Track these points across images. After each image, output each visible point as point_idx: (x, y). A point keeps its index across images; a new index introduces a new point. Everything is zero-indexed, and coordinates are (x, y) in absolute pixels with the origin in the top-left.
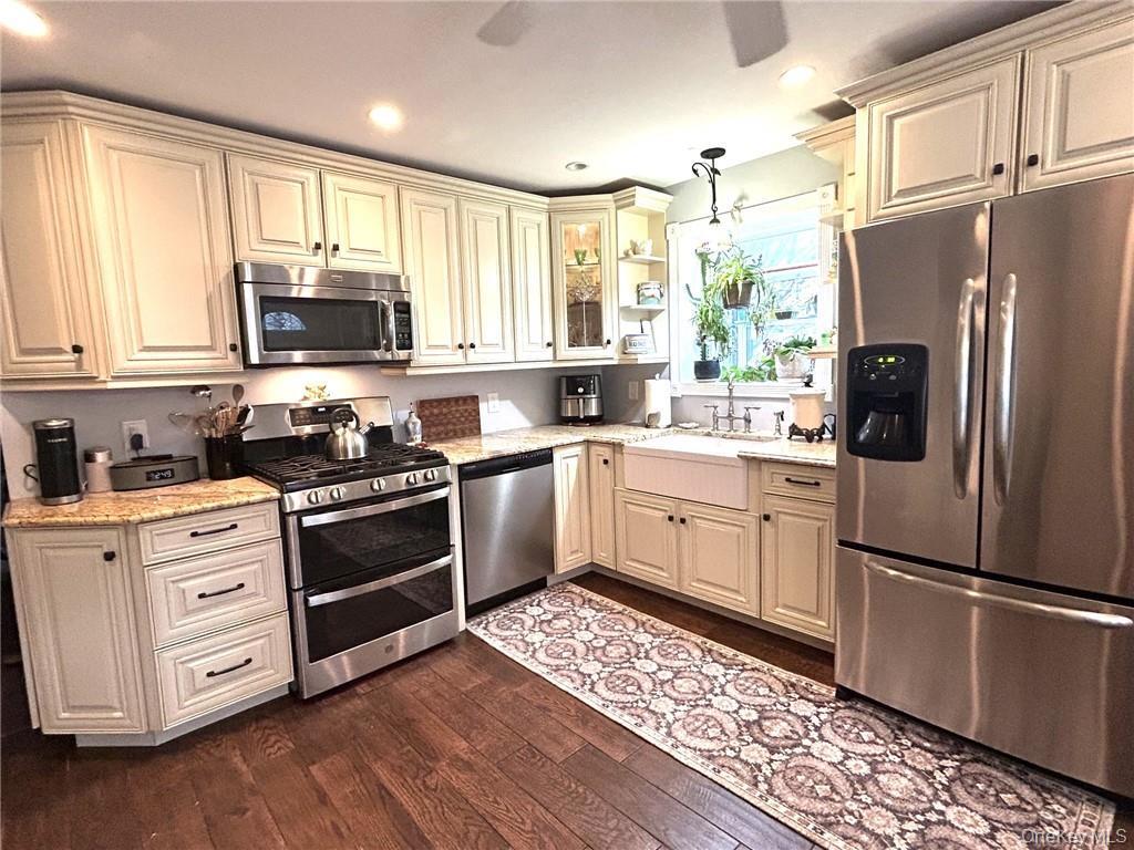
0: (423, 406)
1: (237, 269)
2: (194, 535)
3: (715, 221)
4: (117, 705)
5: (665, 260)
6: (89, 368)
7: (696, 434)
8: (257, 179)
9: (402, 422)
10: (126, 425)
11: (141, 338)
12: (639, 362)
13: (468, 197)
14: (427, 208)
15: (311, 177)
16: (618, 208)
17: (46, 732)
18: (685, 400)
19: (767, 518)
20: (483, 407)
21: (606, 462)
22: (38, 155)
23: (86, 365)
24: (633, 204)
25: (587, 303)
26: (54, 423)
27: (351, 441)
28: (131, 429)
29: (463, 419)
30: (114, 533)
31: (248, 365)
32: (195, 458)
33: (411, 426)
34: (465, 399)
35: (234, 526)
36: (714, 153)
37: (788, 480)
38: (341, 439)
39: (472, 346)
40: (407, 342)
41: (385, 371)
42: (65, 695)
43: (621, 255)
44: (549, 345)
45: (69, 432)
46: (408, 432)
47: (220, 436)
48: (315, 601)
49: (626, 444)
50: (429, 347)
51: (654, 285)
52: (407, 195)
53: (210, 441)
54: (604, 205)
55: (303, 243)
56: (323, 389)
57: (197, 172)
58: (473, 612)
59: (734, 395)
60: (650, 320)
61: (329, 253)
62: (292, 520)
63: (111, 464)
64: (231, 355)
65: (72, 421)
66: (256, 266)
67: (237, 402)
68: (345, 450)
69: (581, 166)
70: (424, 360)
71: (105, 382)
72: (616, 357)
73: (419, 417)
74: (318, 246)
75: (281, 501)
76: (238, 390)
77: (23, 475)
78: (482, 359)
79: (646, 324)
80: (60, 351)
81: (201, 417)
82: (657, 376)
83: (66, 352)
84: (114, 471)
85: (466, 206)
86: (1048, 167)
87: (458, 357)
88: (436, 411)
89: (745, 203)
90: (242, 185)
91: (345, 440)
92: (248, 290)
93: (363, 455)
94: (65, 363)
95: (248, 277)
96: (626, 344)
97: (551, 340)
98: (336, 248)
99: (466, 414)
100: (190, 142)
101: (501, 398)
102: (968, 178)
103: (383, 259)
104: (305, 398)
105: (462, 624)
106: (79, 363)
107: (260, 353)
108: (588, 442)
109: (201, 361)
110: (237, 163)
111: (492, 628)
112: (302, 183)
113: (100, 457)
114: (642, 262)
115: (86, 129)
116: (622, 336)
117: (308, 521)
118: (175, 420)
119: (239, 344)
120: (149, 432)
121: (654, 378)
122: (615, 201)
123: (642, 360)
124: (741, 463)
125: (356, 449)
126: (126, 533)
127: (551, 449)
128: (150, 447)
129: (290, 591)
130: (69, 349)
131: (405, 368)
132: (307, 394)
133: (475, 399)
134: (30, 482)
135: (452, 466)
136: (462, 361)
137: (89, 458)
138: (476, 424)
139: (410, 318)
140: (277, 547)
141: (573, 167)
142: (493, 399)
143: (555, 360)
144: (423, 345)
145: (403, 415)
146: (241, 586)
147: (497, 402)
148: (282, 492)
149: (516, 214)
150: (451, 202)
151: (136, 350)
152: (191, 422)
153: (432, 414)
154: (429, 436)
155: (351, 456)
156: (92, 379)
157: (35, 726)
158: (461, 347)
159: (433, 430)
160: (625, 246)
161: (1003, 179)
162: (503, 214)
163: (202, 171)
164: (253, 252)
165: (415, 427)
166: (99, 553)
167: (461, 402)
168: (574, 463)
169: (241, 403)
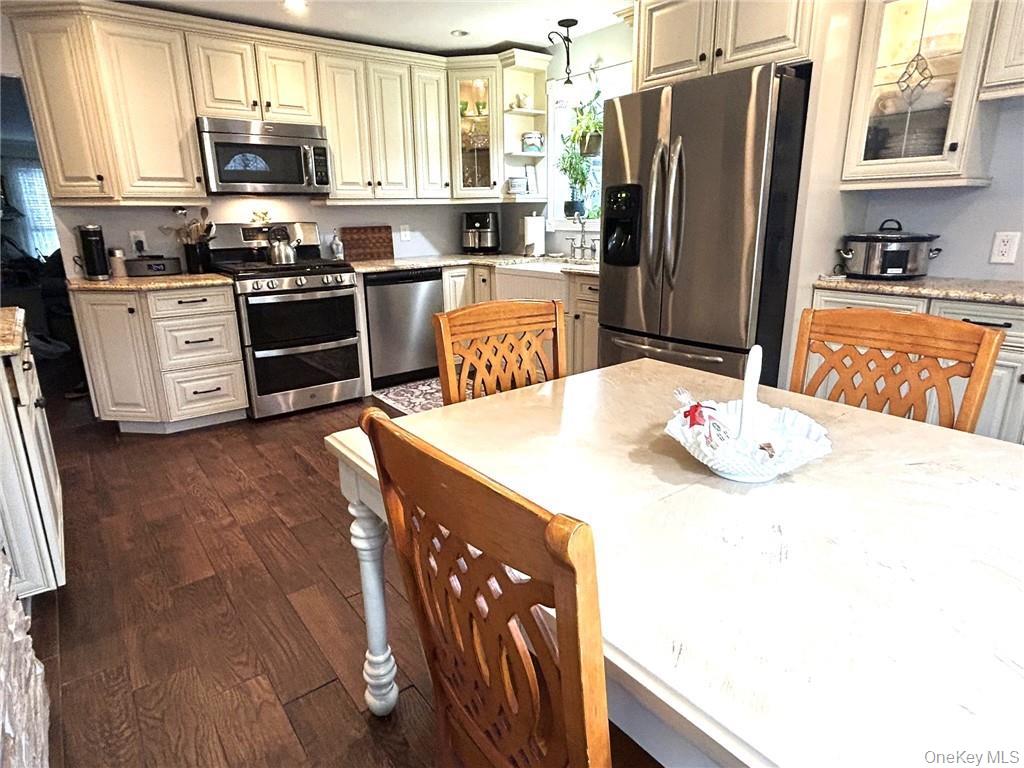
0: (346, 232)
1: (198, 121)
2: (180, 302)
3: (568, 81)
4: (142, 403)
5: (545, 112)
6: (108, 192)
7: (558, 261)
8: (209, 52)
9: (328, 243)
10: (132, 233)
11: (138, 172)
12: (517, 201)
13: (375, 60)
14: (340, 71)
15: (247, 49)
16: (504, 66)
17: (103, 418)
18: (557, 234)
19: (577, 317)
20: (395, 236)
21: (484, 281)
22: (64, 40)
23: (106, 189)
24: (514, 63)
25: (478, 150)
26: (90, 227)
27: (285, 252)
28: (135, 237)
29: (378, 245)
30: (132, 296)
31: (210, 193)
32: (178, 259)
33: (334, 247)
34: (380, 228)
35: (205, 300)
36: (568, 23)
37: (590, 288)
38: (276, 249)
39: (379, 184)
40: (325, 179)
41: (313, 203)
42: (113, 398)
43: (507, 108)
44: (447, 185)
45: (99, 233)
46: (332, 252)
47: (194, 242)
48: (259, 354)
49: (497, 266)
50: (344, 183)
51: (536, 134)
52: (323, 61)
53: (187, 247)
54: (491, 64)
55: (244, 101)
56: (265, 214)
57: (167, 49)
58: (378, 384)
59: (586, 229)
60: (534, 166)
61: (264, 108)
62: (242, 299)
63: (125, 259)
64: (197, 185)
65: (101, 227)
66: (212, 121)
67: (204, 220)
68: (280, 257)
69: (464, 33)
70: (340, 194)
71: (118, 201)
72: (502, 196)
73: (342, 241)
74: (255, 104)
75: (234, 286)
76: (204, 211)
77: (73, 263)
78: (389, 194)
79: (530, 169)
80: (88, 179)
81: (181, 229)
82: (534, 213)
83: (92, 180)
84: (128, 263)
85: (372, 66)
86: (728, 58)
87: (368, 192)
88: (356, 237)
89: (601, 65)
90: (198, 56)
91: (279, 250)
92: (206, 137)
93: (292, 262)
94: (92, 188)
95: (207, 128)
96: (509, 185)
97: (449, 181)
98: (269, 105)
99: (381, 241)
100: (161, 26)
101: (412, 230)
102: (689, 62)
103: (305, 113)
104: (254, 221)
105: (369, 391)
106: (102, 187)
107: (217, 184)
108: (473, 266)
109: (178, 189)
110: (194, 40)
111: (390, 395)
112: (242, 54)
113: (118, 253)
114: (528, 115)
115: (93, 22)
116: (507, 179)
117: (253, 300)
118: (164, 231)
119: (202, 176)
120: (147, 238)
121: (532, 216)
122: (501, 61)
123: (520, 199)
124: (563, 277)
125: (287, 257)
126: (140, 297)
127: (441, 268)
128: (148, 250)
129: (243, 347)
130: (95, 178)
131: (325, 200)
132: (255, 217)
133: (388, 229)
134: (78, 268)
135: (358, 274)
136: (371, 196)
137: (112, 253)
138: (389, 249)
139: (326, 161)
140: (233, 317)
141: (457, 33)
142: (405, 230)
143: (452, 198)
144: (339, 182)
145: (329, 238)
146: (211, 340)
147: (408, 233)
148: (234, 280)
149: (417, 73)
150: (360, 66)
151: (136, 179)
152: (173, 233)
153: (352, 239)
154: (351, 256)
155: (284, 262)
156: (111, 199)
157: (97, 415)
158: (370, 184)
159: (354, 251)
160: (510, 99)
161: (705, 64)
162: (405, 71)
163: (170, 48)
164: (209, 110)
165: (338, 249)
166: (125, 309)
167: (376, 231)
168: (461, 281)
169: (207, 222)
